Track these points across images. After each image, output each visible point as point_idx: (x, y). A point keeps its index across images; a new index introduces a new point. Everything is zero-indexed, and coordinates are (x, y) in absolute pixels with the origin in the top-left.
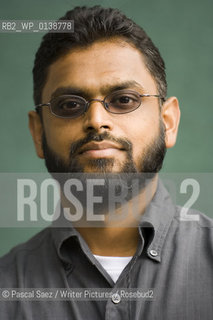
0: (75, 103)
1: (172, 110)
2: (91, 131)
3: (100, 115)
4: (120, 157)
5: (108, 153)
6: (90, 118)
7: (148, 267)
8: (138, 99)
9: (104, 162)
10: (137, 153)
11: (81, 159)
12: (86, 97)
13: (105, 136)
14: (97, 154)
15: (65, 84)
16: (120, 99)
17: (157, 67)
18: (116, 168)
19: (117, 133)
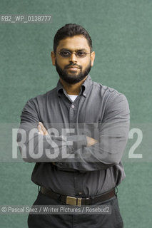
0: (67, 53)
1: (93, 56)
2: (71, 62)
3: (74, 58)
4: (79, 70)
5: (75, 69)
6: (71, 58)
7: (83, 98)
8: (85, 54)
9: (75, 72)
10: (83, 69)
11: (68, 70)
12: (71, 52)
13: (75, 64)
14: (72, 69)
15: (65, 47)
16: (80, 53)
17: (90, 43)
18: (77, 74)
19: (78, 63)
